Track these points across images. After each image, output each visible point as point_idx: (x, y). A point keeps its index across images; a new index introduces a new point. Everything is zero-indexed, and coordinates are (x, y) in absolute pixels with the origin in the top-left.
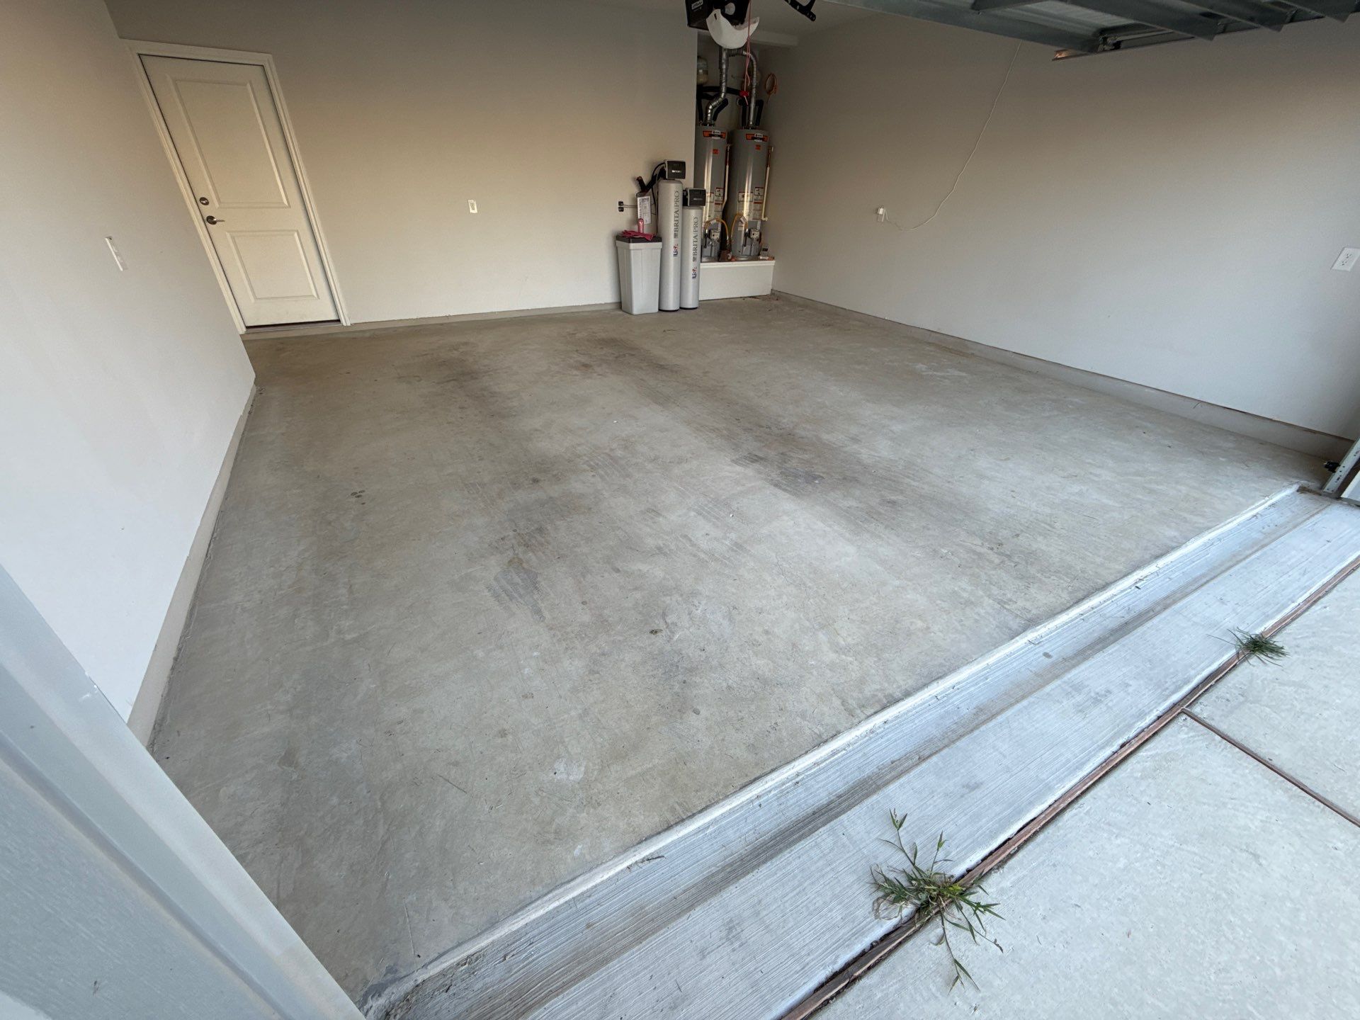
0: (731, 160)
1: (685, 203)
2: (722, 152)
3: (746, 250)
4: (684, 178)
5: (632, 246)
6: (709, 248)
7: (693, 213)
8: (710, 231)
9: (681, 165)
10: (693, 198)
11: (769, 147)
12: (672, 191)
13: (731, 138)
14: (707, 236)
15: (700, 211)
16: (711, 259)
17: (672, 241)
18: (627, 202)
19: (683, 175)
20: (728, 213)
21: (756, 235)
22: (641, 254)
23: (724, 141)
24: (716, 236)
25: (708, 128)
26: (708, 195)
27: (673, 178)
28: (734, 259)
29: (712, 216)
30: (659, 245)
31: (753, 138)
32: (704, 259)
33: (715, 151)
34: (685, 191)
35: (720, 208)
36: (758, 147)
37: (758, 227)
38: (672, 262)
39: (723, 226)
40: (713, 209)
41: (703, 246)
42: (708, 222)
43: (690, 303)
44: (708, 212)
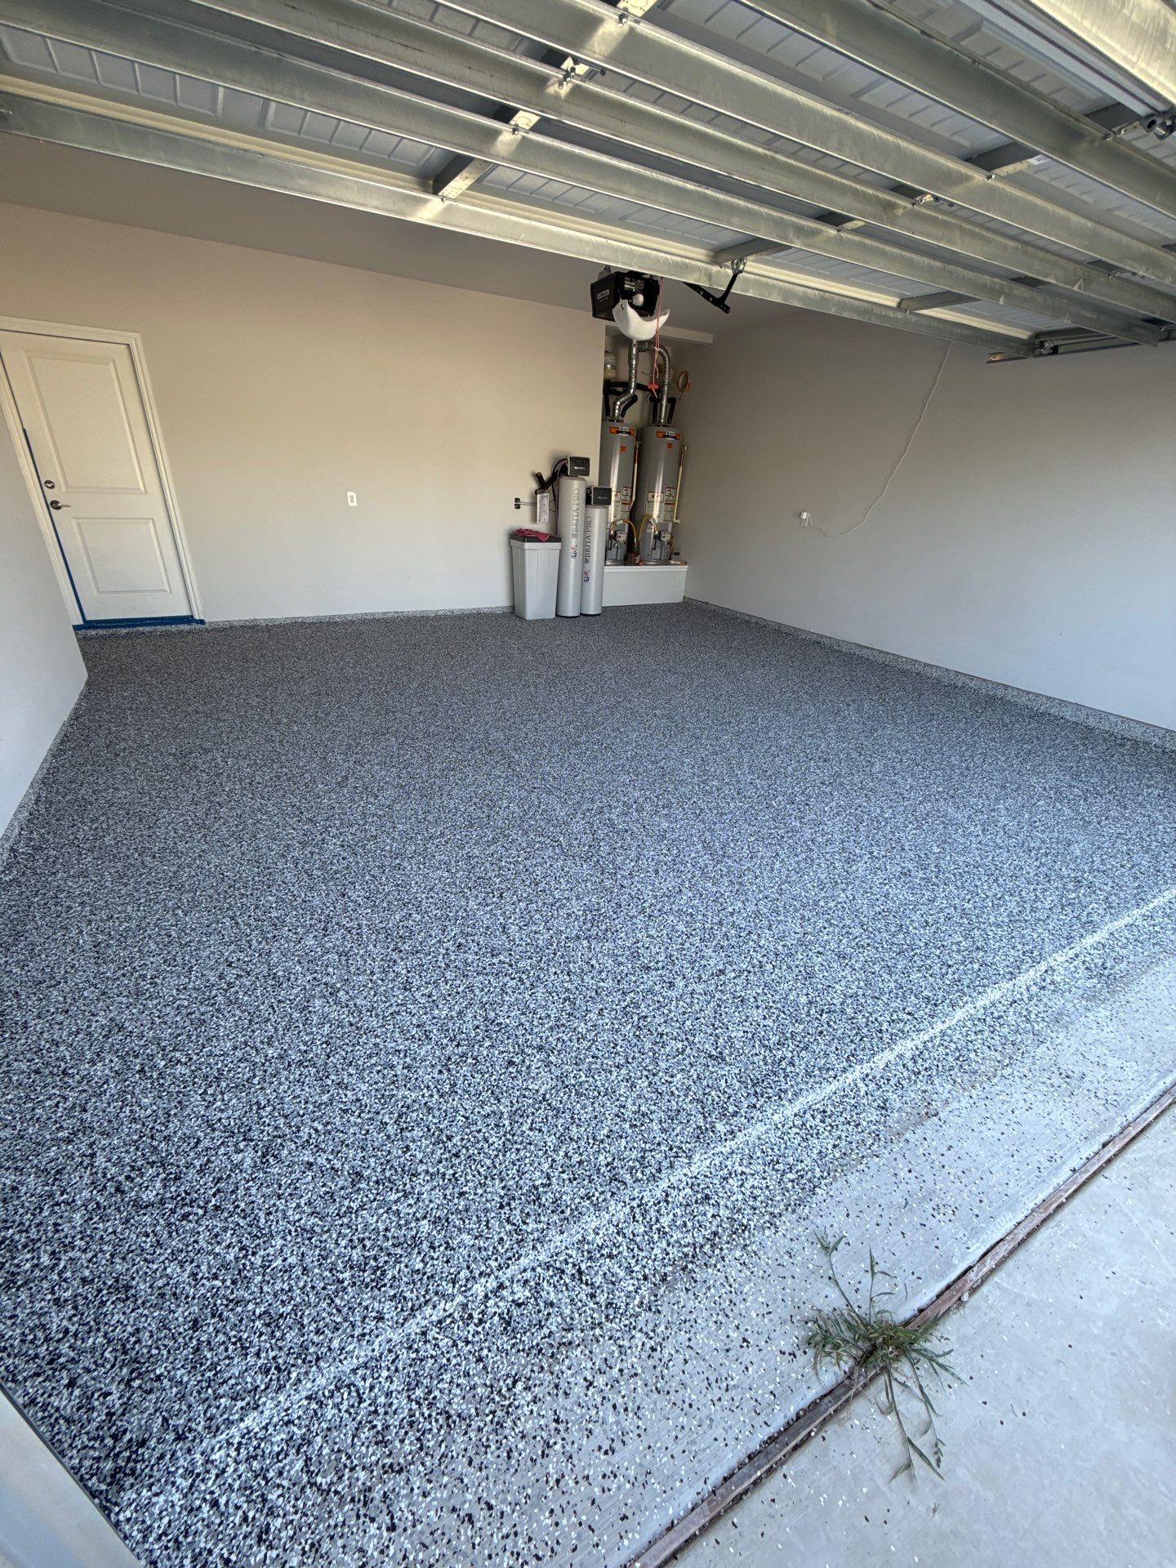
0: (640, 457)
1: (588, 501)
2: (630, 451)
3: (657, 554)
4: (587, 474)
5: (527, 545)
6: (614, 550)
7: (597, 513)
8: (615, 532)
9: (585, 462)
10: (597, 497)
11: (682, 447)
12: (574, 489)
13: (640, 435)
14: (612, 537)
15: (603, 510)
16: (617, 563)
17: (573, 542)
18: (525, 498)
19: (587, 473)
20: (636, 514)
21: (666, 538)
22: (538, 556)
23: (632, 438)
24: (623, 537)
25: (615, 424)
26: (613, 494)
27: (575, 475)
28: (642, 562)
29: (619, 517)
30: (557, 545)
31: (665, 436)
32: (608, 563)
33: (623, 449)
34: (588, 489)
35: (628, 508)
36: (670, 445)
37: (670, 530)
38: (572, 565)
39: (630, 527)
40: (620, 509)
41: (608, 549)
42: (614, 523)
43: (592, 609)
44: (614, 511)
